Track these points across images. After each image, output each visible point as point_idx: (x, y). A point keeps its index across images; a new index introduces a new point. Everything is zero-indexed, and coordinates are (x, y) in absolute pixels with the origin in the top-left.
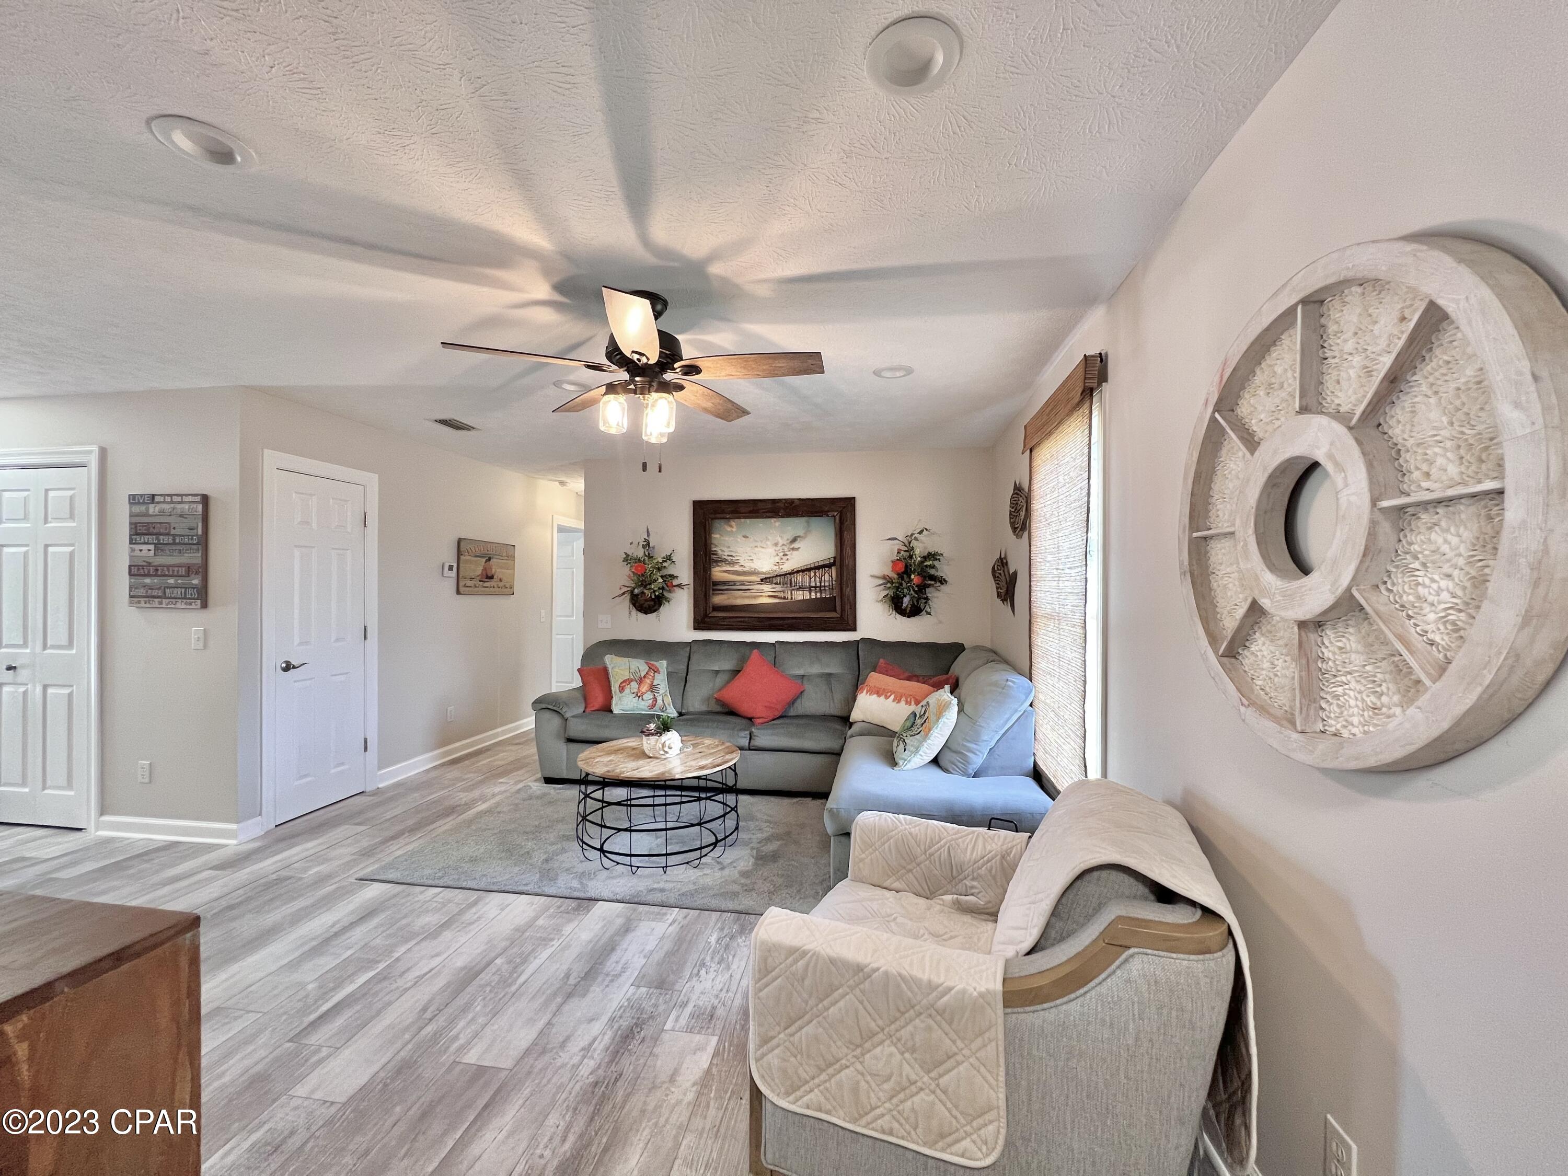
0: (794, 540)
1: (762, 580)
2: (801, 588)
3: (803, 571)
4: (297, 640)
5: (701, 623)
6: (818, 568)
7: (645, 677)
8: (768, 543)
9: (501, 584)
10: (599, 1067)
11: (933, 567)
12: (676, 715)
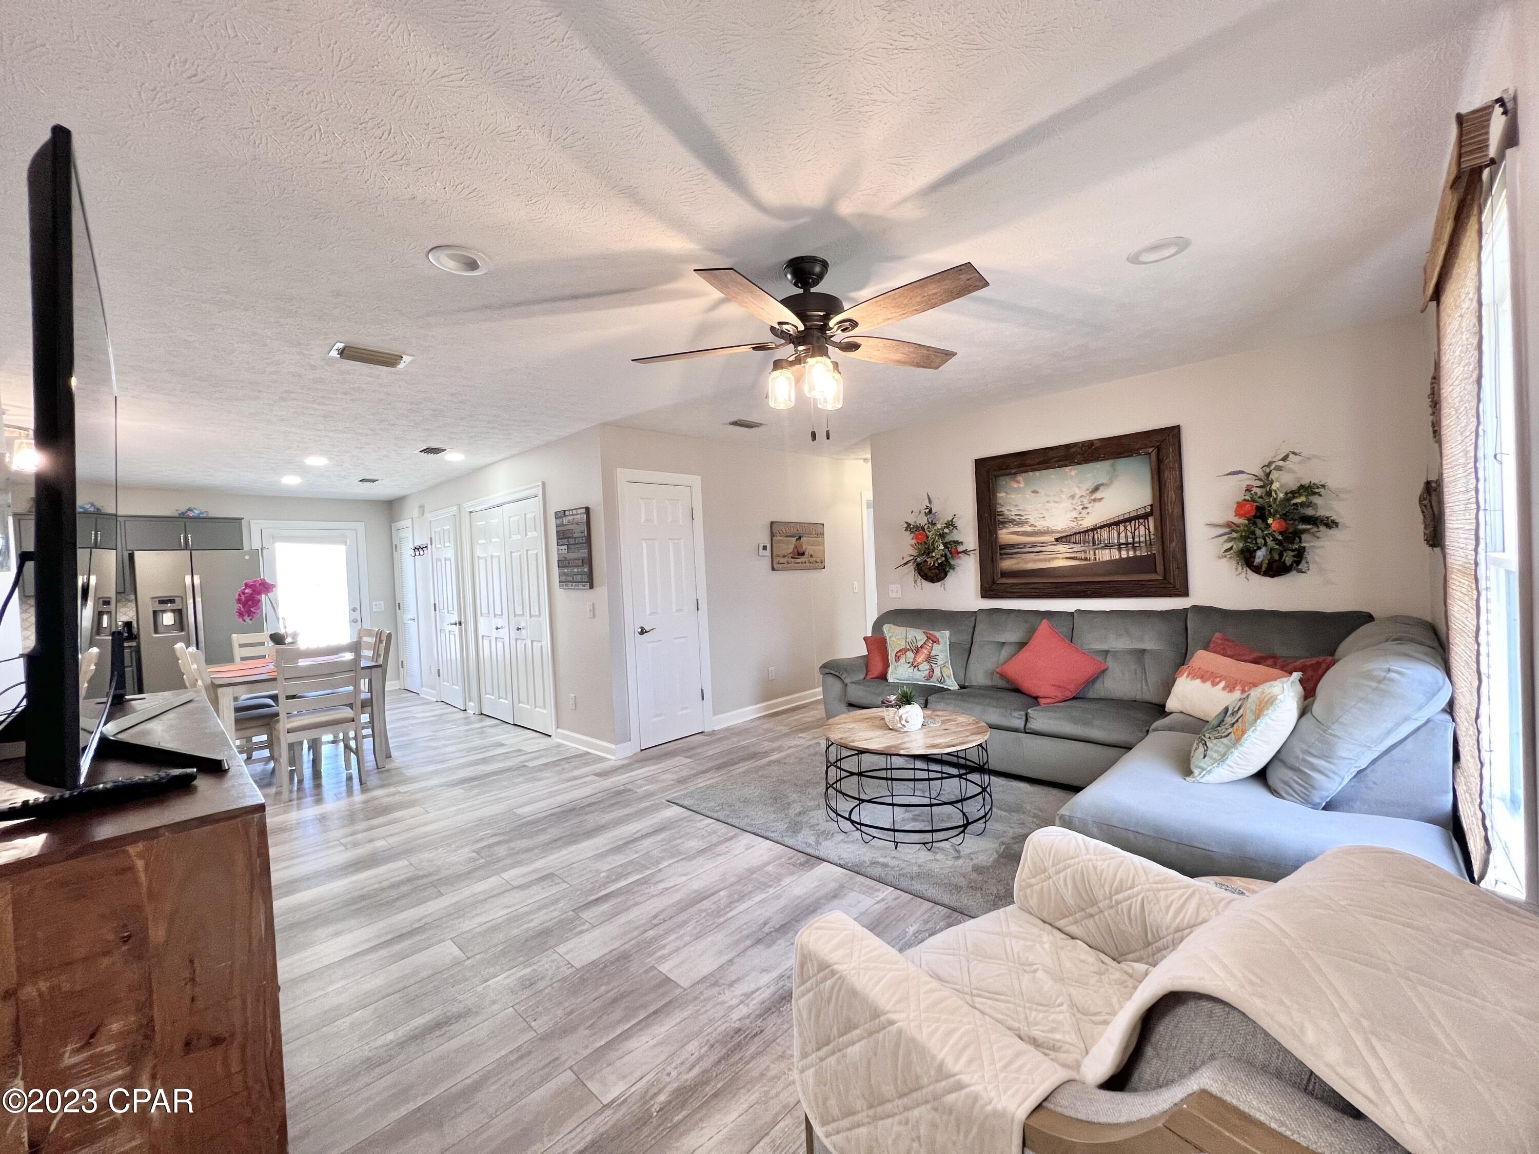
0: (1096, 489)
1: (1057, 540)
2: (1108, 546)
3: (1109, 525)
4: (648, 613)
5: (988, 591)
6: (1129, 520)
7: (921, 647)
8: (1063, 496)
9: (811, 560)
10: (748, 1017)
11: (1309, 505)
12: (957, 687)
